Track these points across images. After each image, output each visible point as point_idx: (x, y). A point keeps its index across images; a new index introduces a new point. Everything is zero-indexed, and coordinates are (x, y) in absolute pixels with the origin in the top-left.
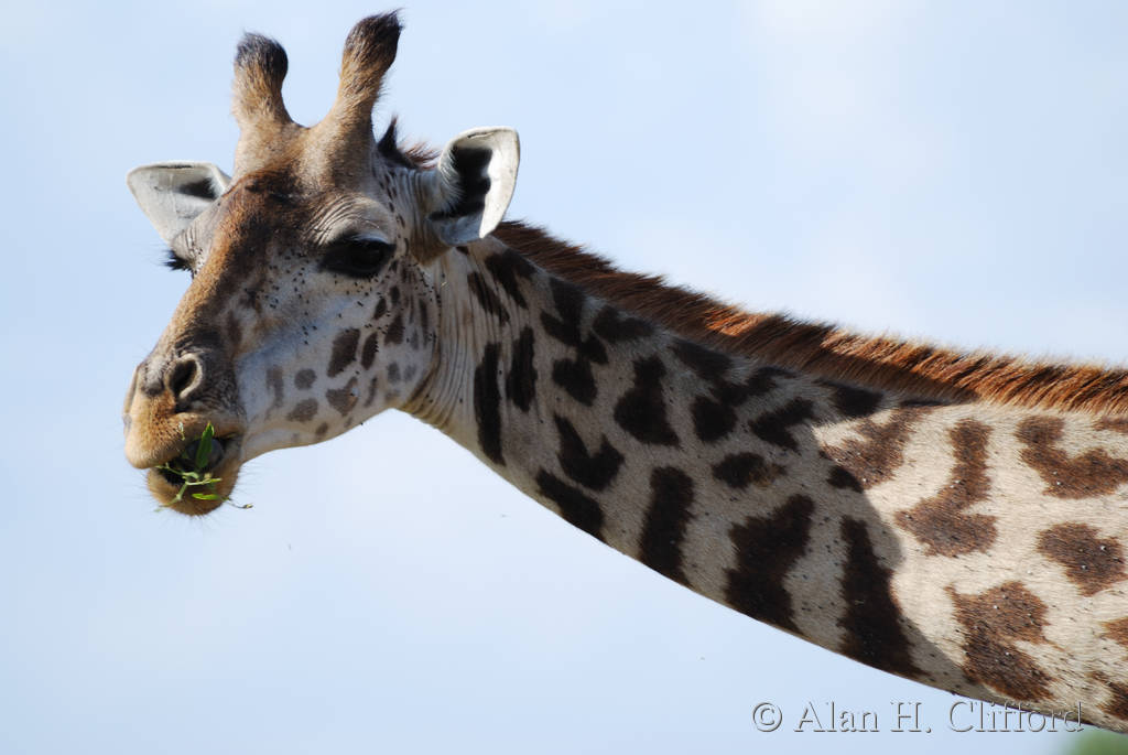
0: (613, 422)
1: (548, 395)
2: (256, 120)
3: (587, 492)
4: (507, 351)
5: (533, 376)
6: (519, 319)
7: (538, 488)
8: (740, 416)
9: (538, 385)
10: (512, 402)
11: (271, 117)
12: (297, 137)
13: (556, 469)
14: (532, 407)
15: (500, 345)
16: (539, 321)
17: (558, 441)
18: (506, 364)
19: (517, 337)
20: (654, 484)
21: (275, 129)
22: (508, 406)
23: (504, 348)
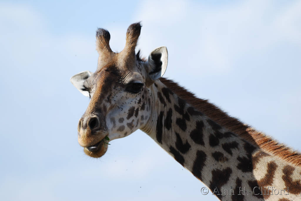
0: (189, 137)
1: (175, 127)
2: (104, 51)
3: (181, 153)
4: (165, 114)
5: (171, 121)
6: (169, 106)
7: (170, 150)
8: (220, 142)
9: (172, 124)
10: (165, 127)
11: (107, 51)
12: (115, 56)
13: (174, 146)
14: (170, 129)
15: (164, 112)
16: (174, 107)
17: (176, 139)
18: (165, 117)
19: (168, 110)
20: (197, 154)
21: (109, 54)
22: (165, 128)
23: (165, 113)
